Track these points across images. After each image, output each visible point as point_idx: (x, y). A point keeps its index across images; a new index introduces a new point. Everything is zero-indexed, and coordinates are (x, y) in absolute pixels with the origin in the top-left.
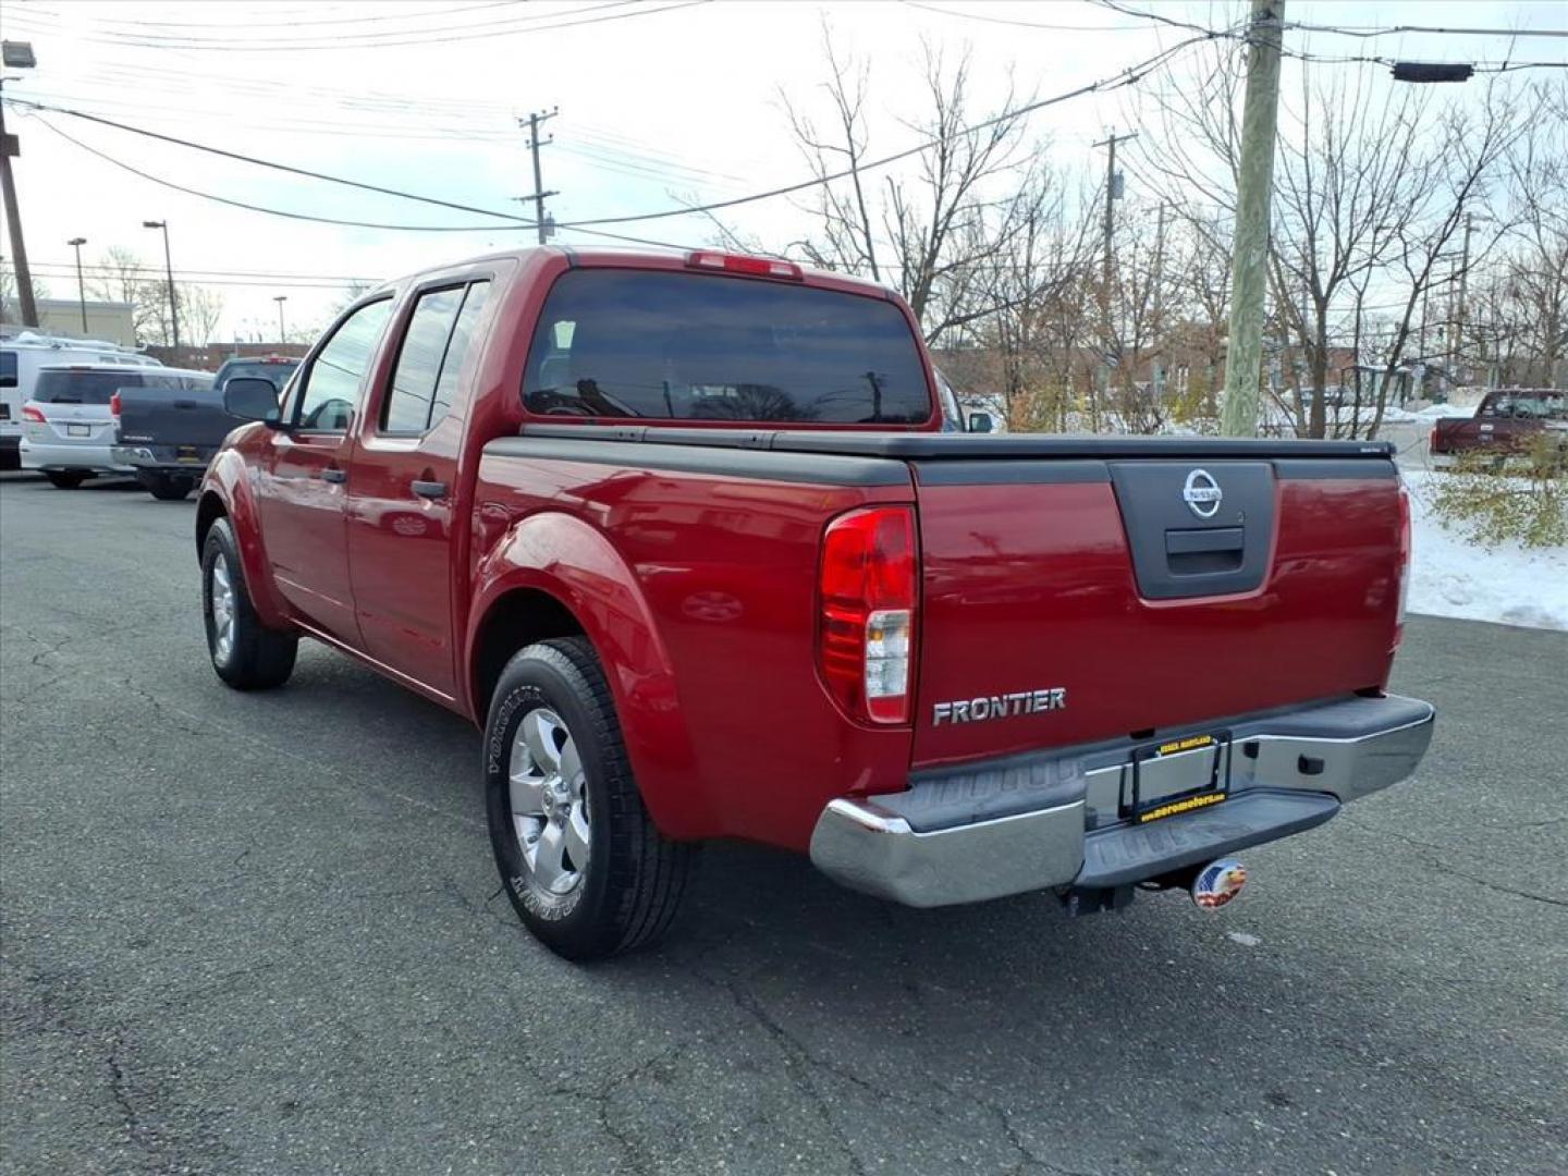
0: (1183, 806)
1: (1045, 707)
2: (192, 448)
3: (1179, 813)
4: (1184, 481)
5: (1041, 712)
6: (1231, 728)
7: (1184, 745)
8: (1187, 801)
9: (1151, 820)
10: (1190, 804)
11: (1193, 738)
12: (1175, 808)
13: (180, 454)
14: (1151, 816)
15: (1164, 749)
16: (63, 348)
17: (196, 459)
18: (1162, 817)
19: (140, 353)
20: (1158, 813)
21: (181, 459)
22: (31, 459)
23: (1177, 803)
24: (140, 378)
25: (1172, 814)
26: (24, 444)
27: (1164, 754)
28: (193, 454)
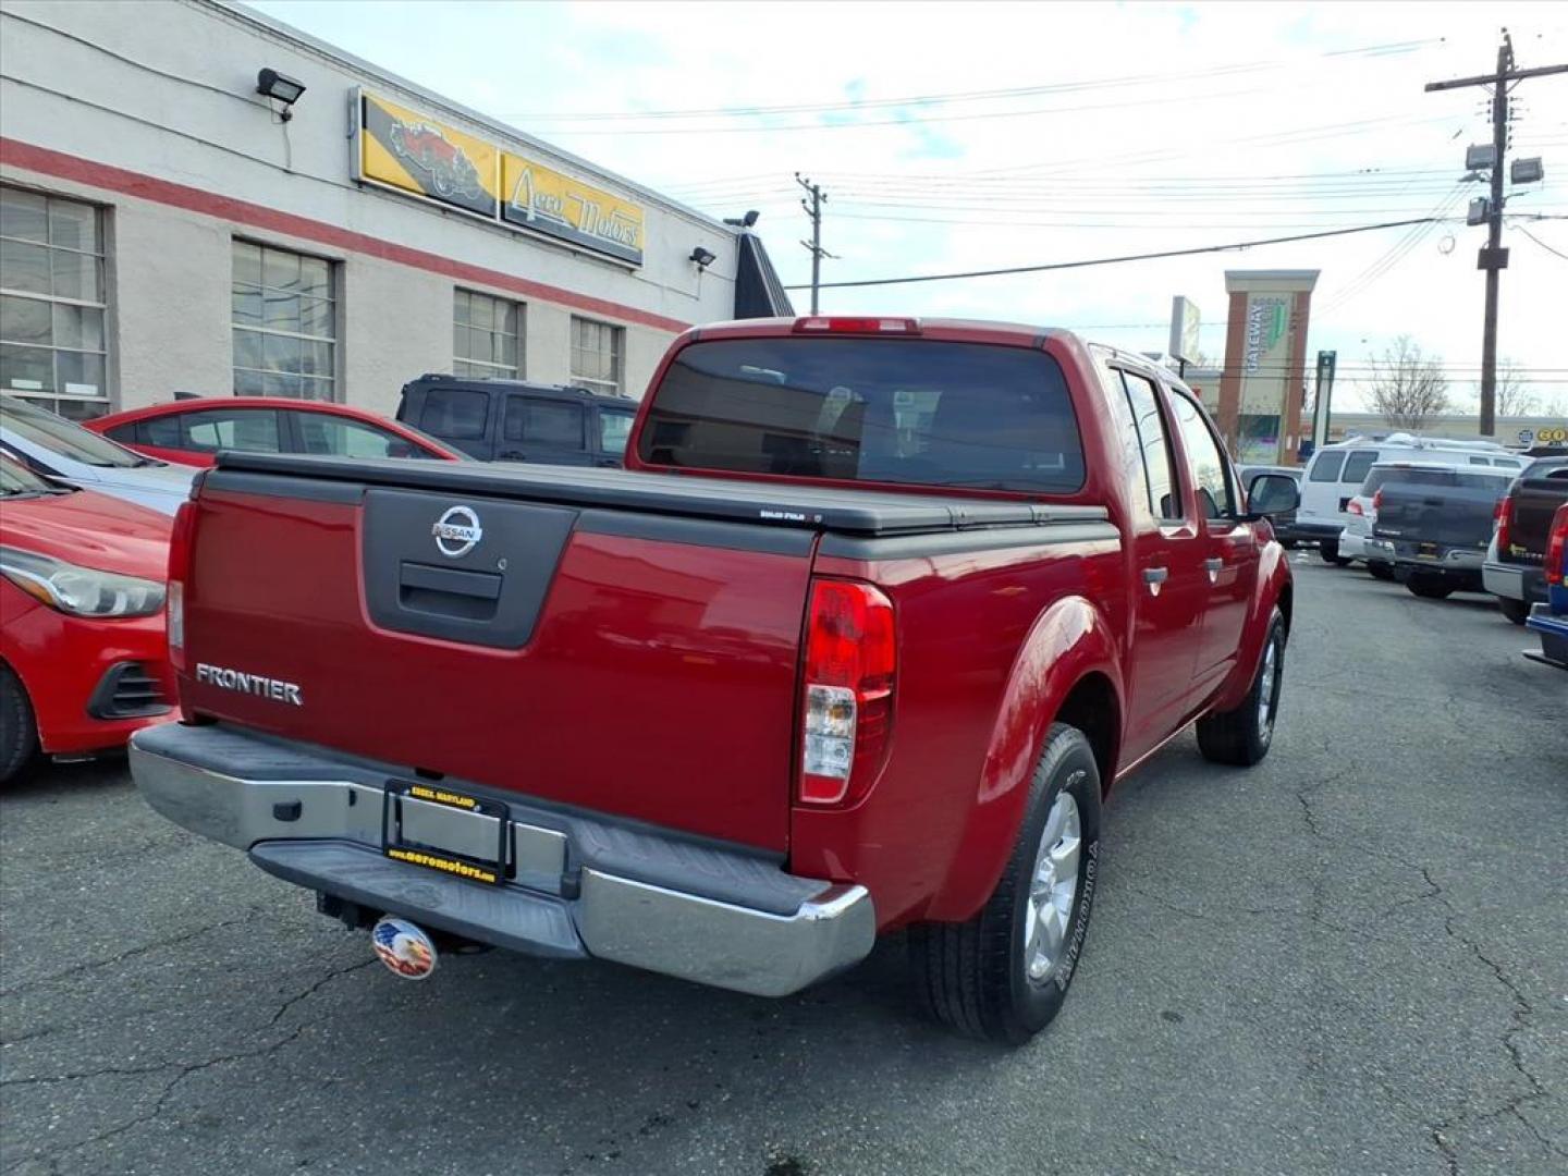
0: (442, 864)
1: (280, 697)
2: (1433, 546)
3: (435, 868)
4: (441, 515)
5: (277, 700)
6: (513, 806)
7: (440, 796)
8: (449, 861)
9: (399, 859)
10: (451, 867)
11: (451, 793)
12: (432, 862)
13: (1422, 550)
14: (401, 855)
15: (416, 791)
16: (1428, 447)
17: (1434, 557)
18: (414, 863)
19: (1524, 454)
20: (411, 856)
21: (1421, 556)
22: (1345, 549)
23: (436, 858)
24: (1454, 476)
25: (427, 866)
26: (1344, 535)
27: (411, 795)
28: (1432, 551)
